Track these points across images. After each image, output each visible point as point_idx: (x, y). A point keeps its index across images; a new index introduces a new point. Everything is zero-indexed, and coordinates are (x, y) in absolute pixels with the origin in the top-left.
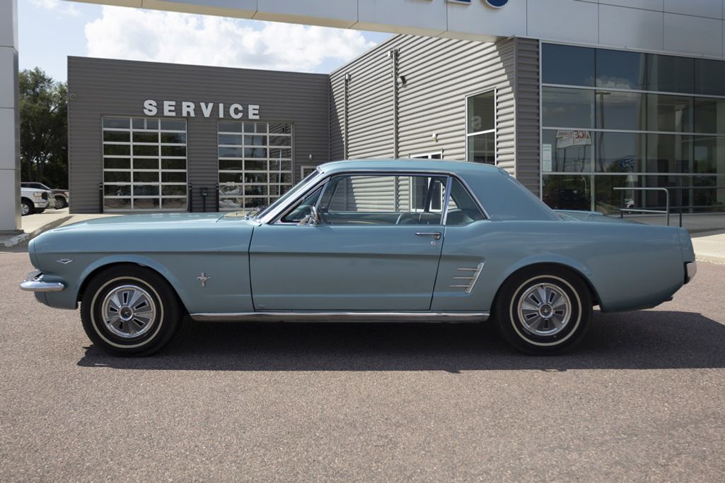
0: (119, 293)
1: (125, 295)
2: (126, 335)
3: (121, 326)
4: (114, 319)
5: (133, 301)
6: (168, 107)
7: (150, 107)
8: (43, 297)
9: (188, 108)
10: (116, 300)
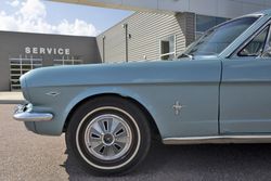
0: (100, 122)
1: (106, 123)
2: (108, 158)
3: (102, 150)
4: (96, 144)
5: (113, 128)
6: (35, 50)
7: (28, 50)
8: (32, 126)
9: (42, 50)
10: (97, 127)
